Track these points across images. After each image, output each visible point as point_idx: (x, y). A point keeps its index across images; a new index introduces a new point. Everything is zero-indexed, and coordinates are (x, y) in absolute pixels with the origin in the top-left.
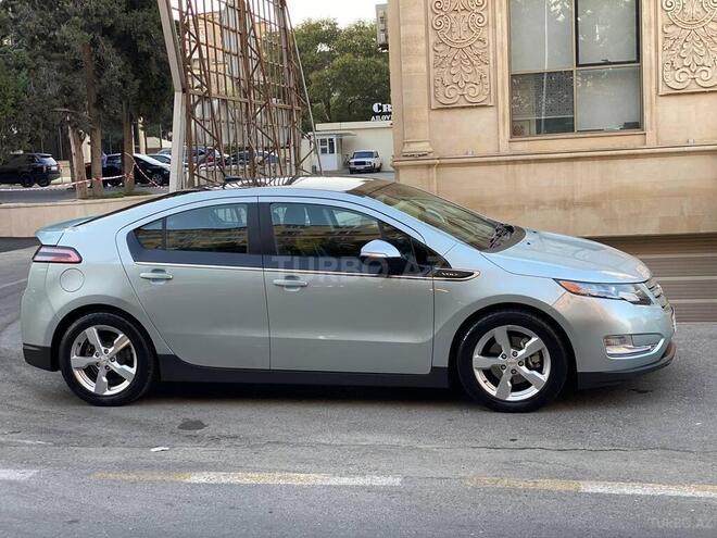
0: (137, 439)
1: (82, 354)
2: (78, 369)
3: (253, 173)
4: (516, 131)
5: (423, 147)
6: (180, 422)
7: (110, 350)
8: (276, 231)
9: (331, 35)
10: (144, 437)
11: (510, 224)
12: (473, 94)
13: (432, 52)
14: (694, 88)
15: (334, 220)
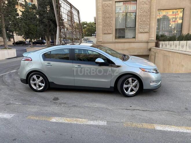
0: (42, 103)
1: (33, 81)
2: (32, 84)
3: (73, 42)
4: (116, 38)
5: (101, 40)
6: (53, 98)
7: (39, 80)
8: (76, 54)
9: (86, 24)
10: (44, 102)
11: (125, 54)
12: (109, 32)
13: (103, 25)
14: (144, 32)
15: (88, 52)
